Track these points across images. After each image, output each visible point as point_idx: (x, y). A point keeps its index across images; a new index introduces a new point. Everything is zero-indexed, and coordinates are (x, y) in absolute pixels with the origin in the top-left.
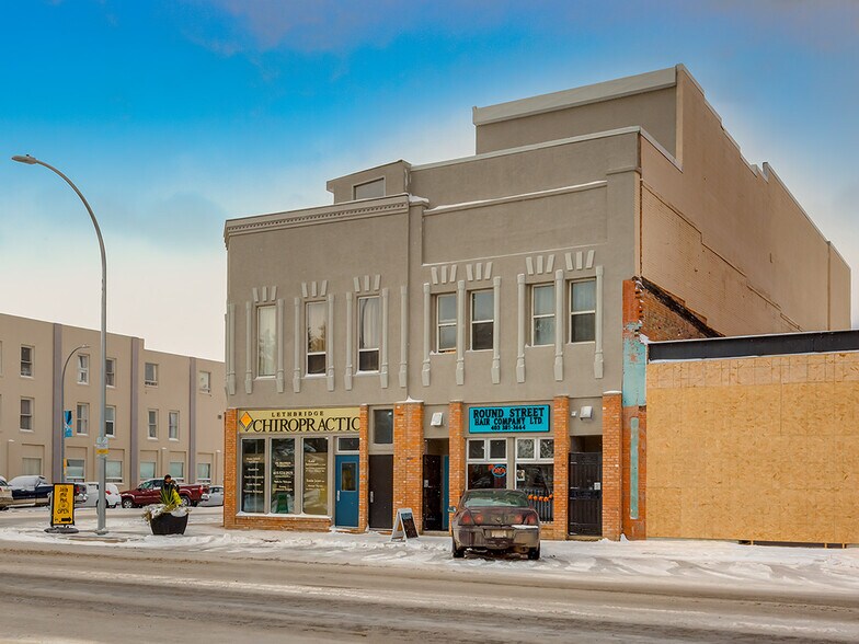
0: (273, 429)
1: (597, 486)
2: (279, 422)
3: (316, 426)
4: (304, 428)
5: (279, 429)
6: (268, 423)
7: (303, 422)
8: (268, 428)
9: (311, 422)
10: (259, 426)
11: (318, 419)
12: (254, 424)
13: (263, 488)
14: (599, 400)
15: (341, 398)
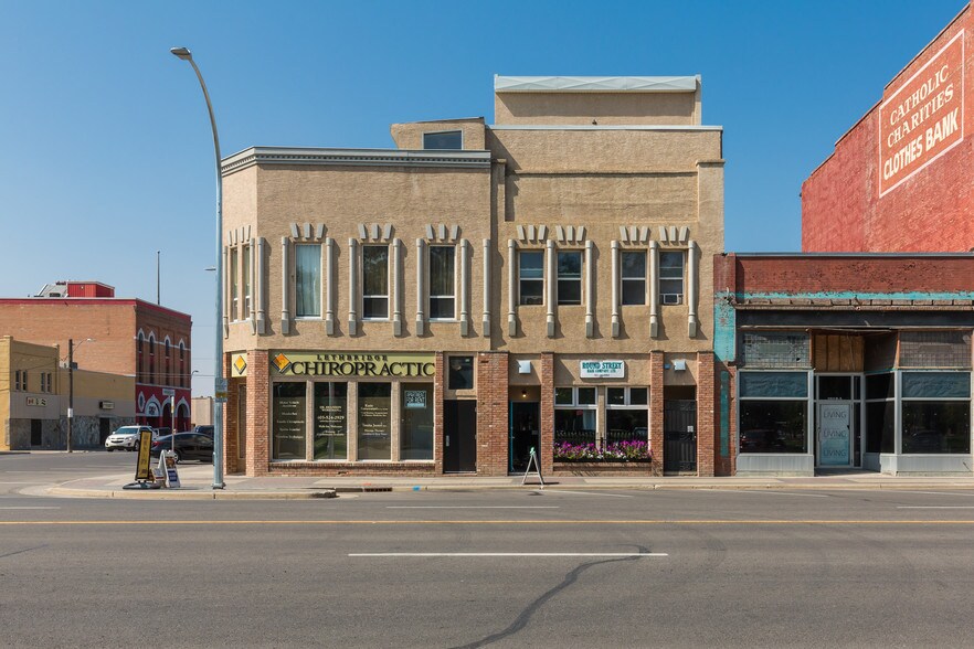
0: (320, 372)
1: (690, 429)
2: (328, 366)
3: (378, 371)
4: (362, 373)
5: (327, 372)
6: (312, 365)
7: (360, 366)
8: (312, 372)
9: (370, 366)
10: (300, 369)
11: (379, 365)
12: (292, 366)
13: (303, 433)
14: (691, 356)
15: (412, 342)
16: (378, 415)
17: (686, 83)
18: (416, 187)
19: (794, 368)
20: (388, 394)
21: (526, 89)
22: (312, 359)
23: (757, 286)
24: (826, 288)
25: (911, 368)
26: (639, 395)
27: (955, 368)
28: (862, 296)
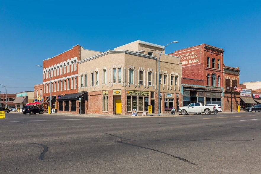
2: (135, 93)
3: (142, 95)
4: (140, 95)
6: (132, 93)
8: (132, 94)
10: (131, 94)
11: (142, 93)
12: (130, 93)
13: (130, 106)
14: (179, 93)
15: (146, 90)
16: (141, 103)
17: (163, 47)
18: (147, 61)
19: (188, 96)
20: (142, 99)
21: (144, 43)
22: (132, 92)
23: (185, 83)
24: (191, 84)
25: (199, 97)
26: (172, 100)
27: (202, 97)
28: (195, 86)
